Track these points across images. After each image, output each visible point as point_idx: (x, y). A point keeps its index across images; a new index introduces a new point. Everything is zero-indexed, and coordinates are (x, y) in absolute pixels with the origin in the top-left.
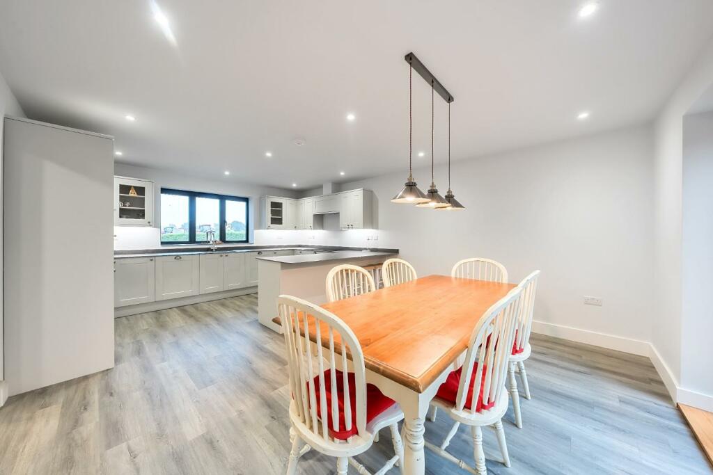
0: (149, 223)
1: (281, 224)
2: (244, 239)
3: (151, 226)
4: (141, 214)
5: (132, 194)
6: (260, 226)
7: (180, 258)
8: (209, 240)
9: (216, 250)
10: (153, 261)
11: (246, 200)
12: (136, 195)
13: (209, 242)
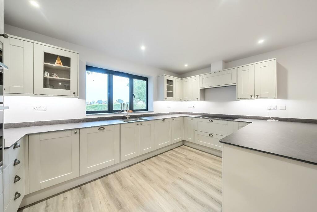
0: (74, 93)
1: (173, 96)
2: (145, 108)
3: (76, 96)
4: (66, 85)
5: (58, 64)
6: (157, 98)
7: (104, 129)
8: (123, 109)
9: (129, 118)
10: (78, 134)
11: (146, 79)
12: (62, 66)
13: (123, 111)
